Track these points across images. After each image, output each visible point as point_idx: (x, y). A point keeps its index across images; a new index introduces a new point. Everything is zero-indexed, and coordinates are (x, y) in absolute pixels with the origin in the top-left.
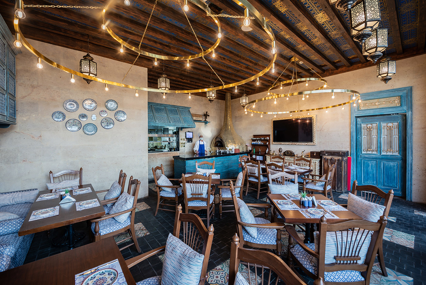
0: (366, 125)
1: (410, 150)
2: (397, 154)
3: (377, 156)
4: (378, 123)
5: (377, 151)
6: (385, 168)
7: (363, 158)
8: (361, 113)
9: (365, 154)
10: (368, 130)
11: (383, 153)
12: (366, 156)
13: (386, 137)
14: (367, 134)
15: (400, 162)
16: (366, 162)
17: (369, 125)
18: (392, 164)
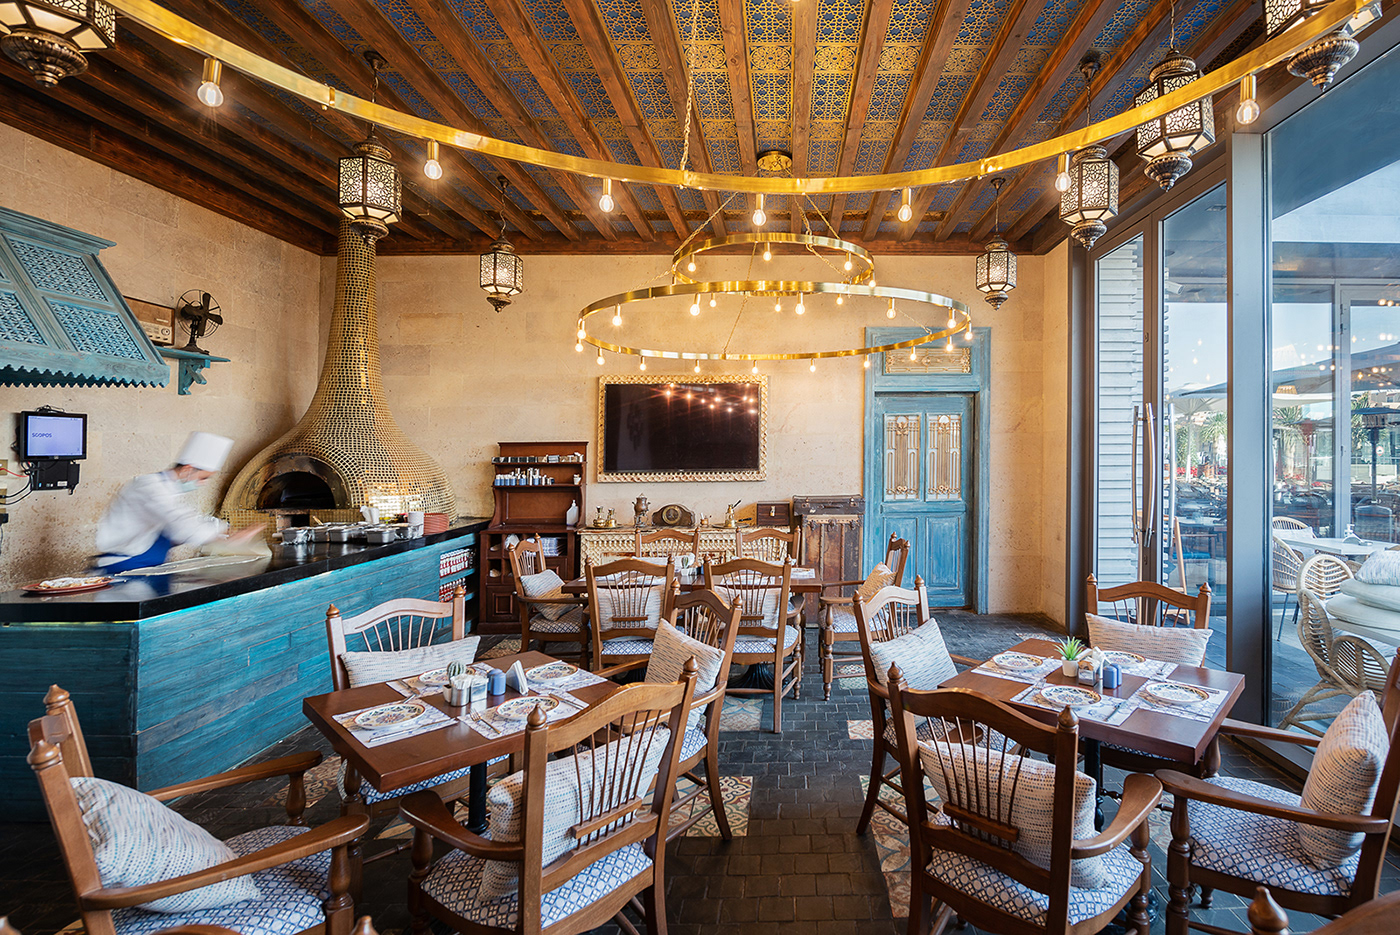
0: (893, 418)
1: (985, 485)
2: (955, 496)
3: (918, 506)
4: (920, 414)
5: (917, 492)
6: (933, 538)
7: (887, 513)
8: (890, 384)
9: (891, 502)
10: (899, 433)
11: (930, 498)
12: (895, 507)
13: (935, 451)
14: (896, 445)
15: (963, 516)
16: (892, 523)
17: (902, 420)
18: (947, 524)
